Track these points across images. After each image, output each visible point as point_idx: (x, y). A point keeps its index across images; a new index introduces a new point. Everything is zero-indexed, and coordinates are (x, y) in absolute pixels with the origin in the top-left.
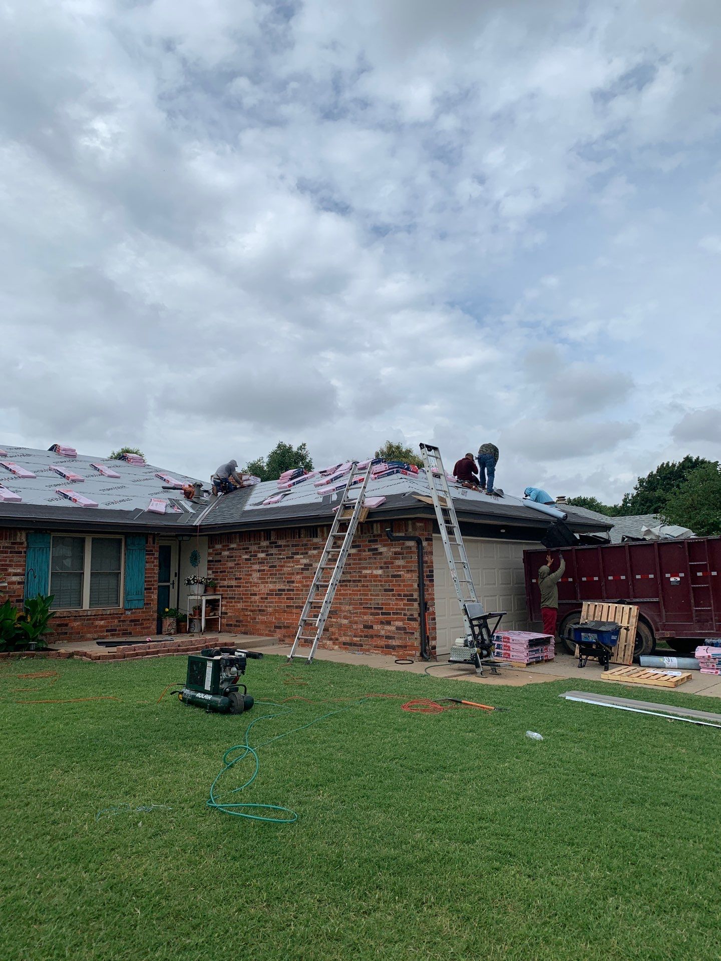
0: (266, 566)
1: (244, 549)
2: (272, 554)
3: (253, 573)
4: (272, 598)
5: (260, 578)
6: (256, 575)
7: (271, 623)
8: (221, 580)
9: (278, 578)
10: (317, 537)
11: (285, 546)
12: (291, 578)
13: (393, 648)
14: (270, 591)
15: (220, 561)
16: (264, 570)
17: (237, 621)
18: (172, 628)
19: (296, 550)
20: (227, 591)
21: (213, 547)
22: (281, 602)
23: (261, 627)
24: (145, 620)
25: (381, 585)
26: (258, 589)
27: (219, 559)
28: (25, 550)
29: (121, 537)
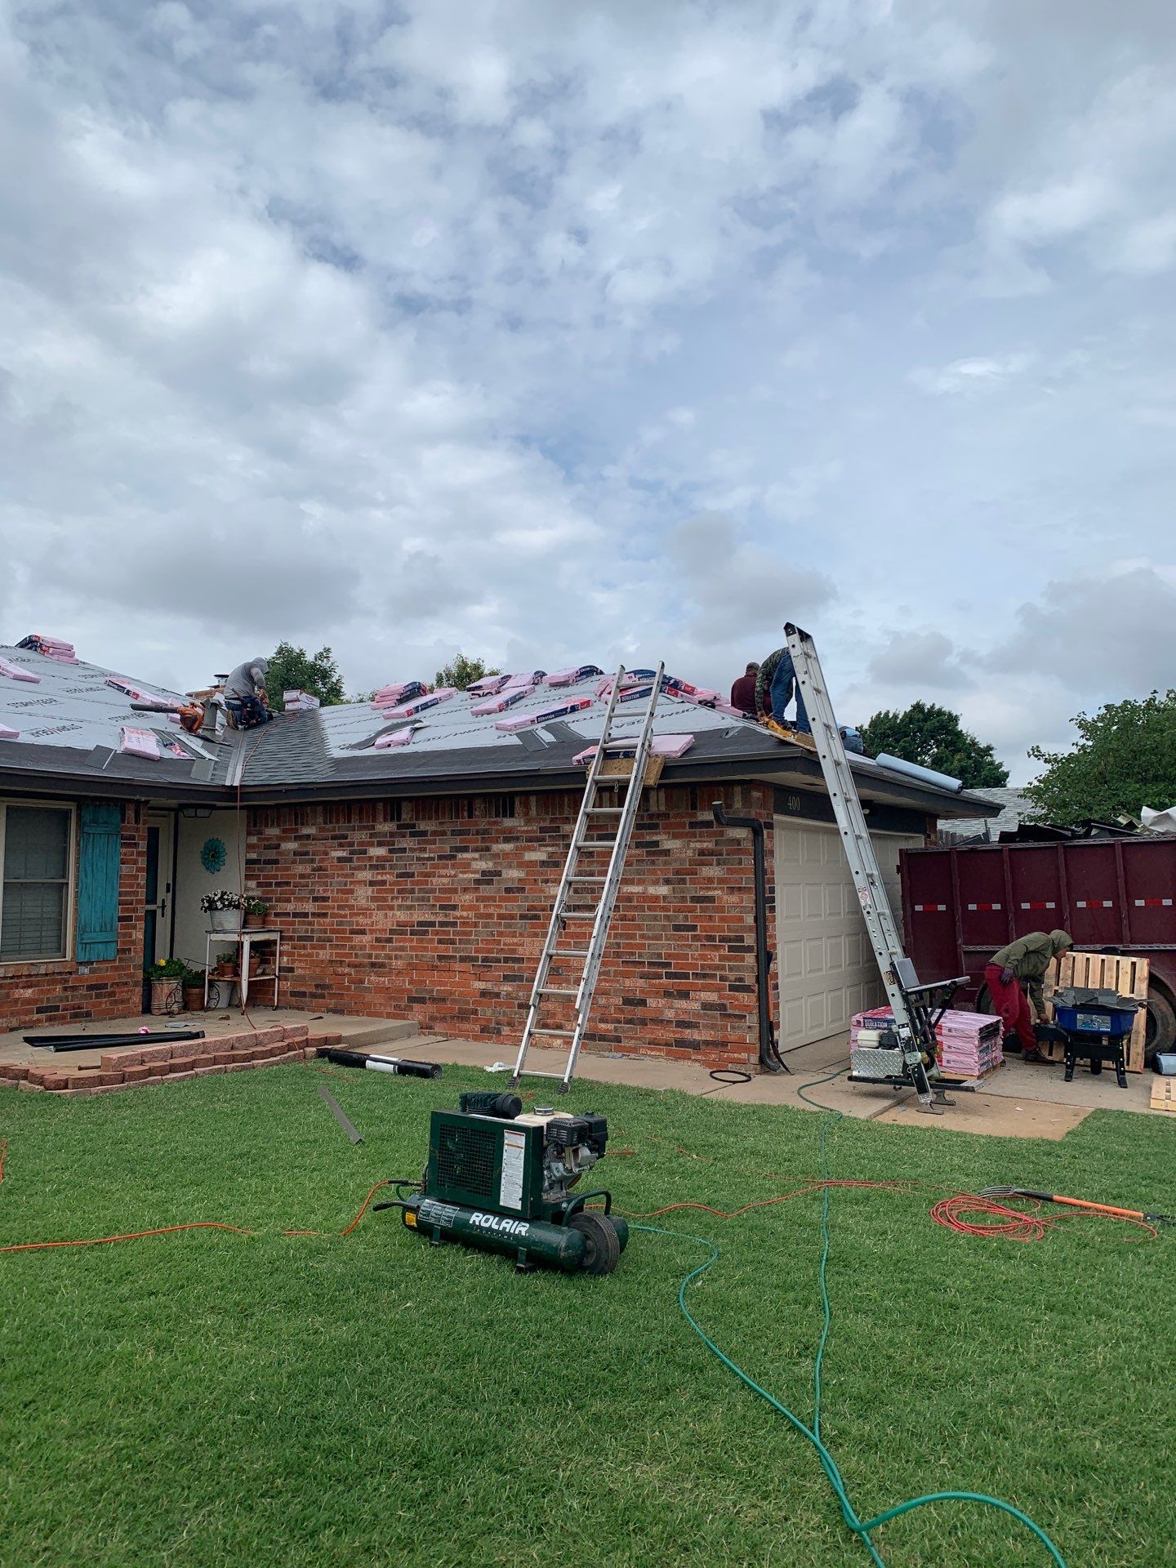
0: (389, 873)
1: (334, 838)
2: (404, 850)
3: (357, 888)
4: (405, 940)
5: (374, 899)
6: (363, 895)
7: (401, 991)
8: (279, 900)
9: (418, 899)
10: (512, 815)
11: (435, 833)
12: (449, 899)
13: (695, 1046)
14: (398, 926)
15: (276, 862)
16: (383, 883)
17: (317, 986)
18: (176, 1002)
19: (462, 841)
20: (293, 923)
21: (259, 833)
22: (426, 949)
23: (379, 999)
24: (117, 984)
25: (667, 918)
26: (369, 921)
27: (274, 857)
29: (71, 806)
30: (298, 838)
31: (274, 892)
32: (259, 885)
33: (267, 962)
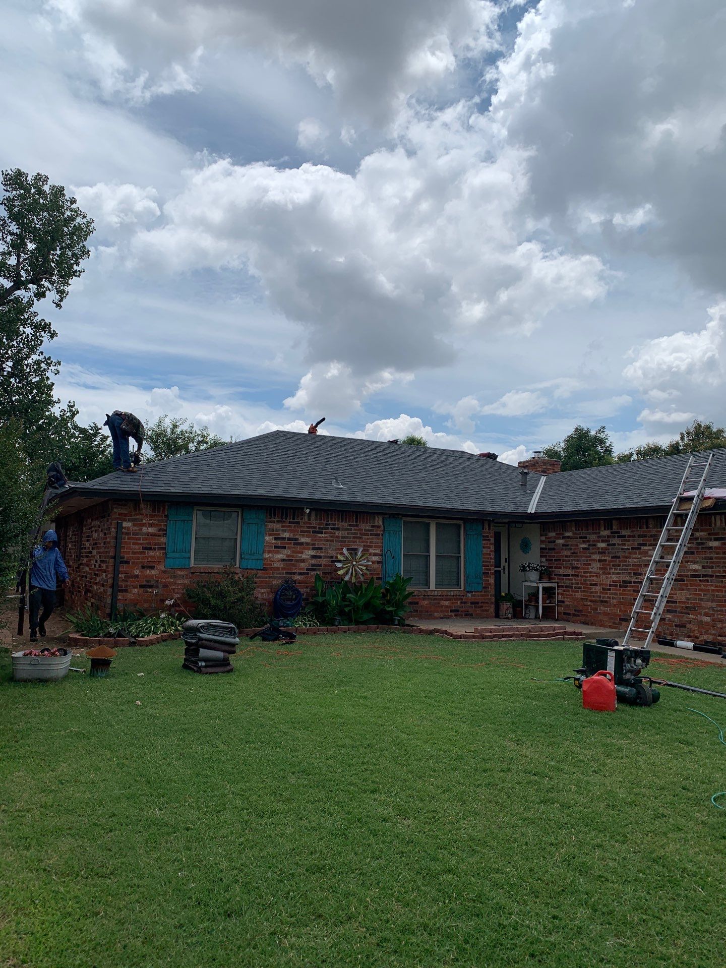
0: (609, 556)
3: (593, 563)
5: (600, 569)
6: (595, 567)
8: (556, 568)
9: (622, 570)
14: (613, 582)
15: (554, 549)
16: (605, 561)
17: (575, 610)
18: (509, 613)
19: (643, 540)
20: (563, 579)
21: (546, 535)
22: (627, 595)
23: (605, 618)
24: (483, 602)
26: (598, 580)
28: (382, 533)
29: (461, 522)
30: (563, 538)
31: (554, 564)
33: (552, 597)
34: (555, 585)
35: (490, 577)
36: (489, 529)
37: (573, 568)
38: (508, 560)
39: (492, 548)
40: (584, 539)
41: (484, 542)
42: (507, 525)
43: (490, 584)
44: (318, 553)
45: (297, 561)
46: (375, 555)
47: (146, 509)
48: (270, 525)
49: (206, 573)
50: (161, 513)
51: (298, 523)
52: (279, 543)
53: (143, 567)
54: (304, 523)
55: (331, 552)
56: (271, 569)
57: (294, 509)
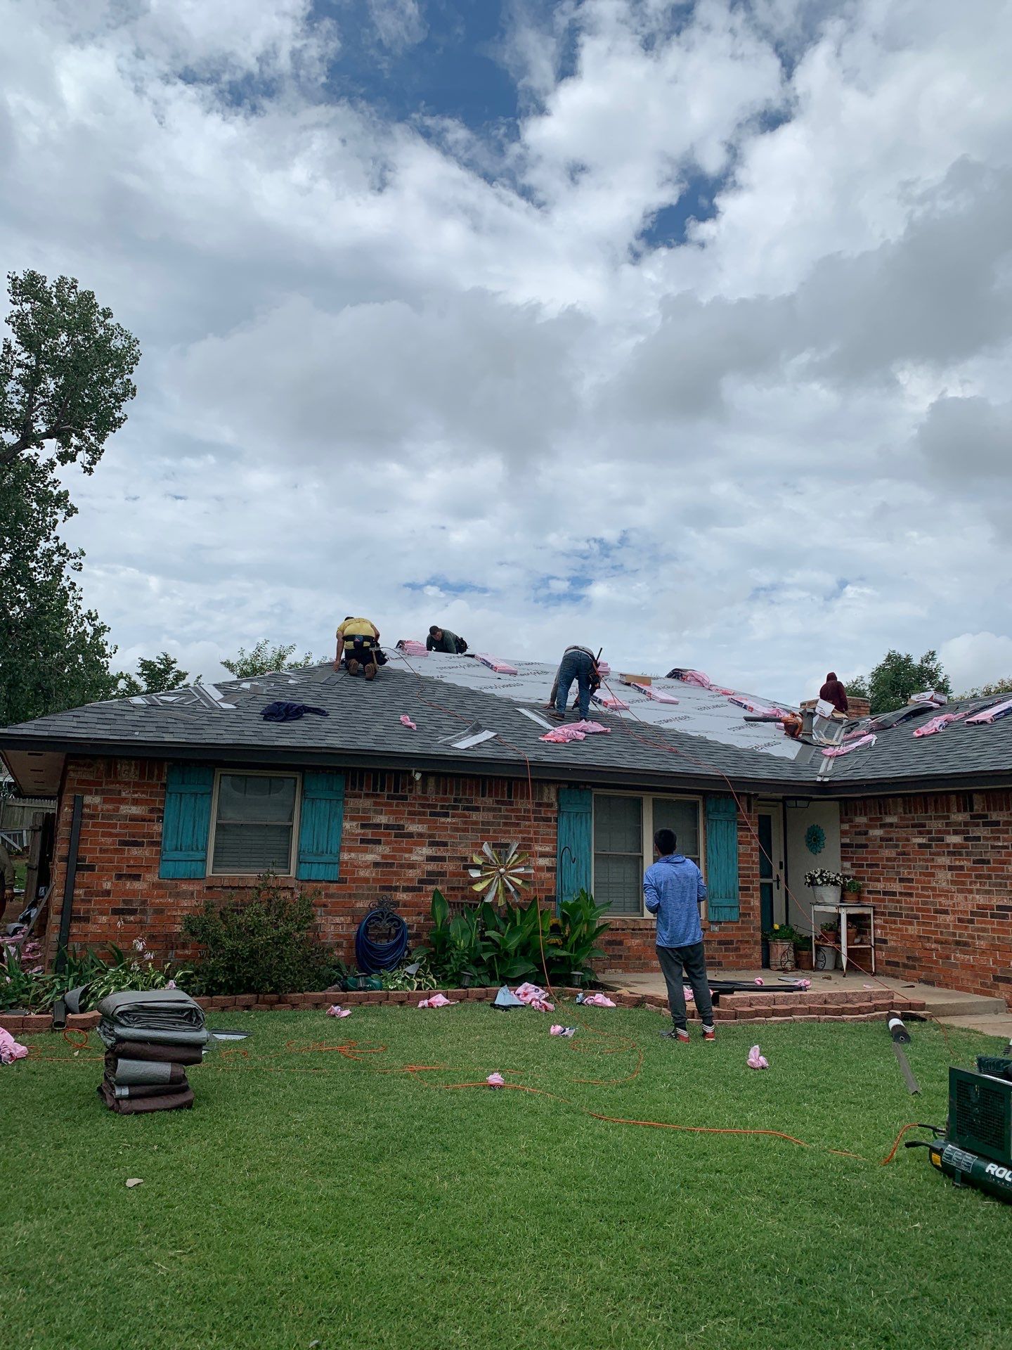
0: (966, 860)
2: (978, 839)
3: (938, 871)
4: (986, 922)
5: (954, 882)
6: (943, 878)
7: (986, 969)
8: (870, 879)
9: (996, 885)
14: (979, 908)
15: (865, 846)
16: (961, 868)
18: (788, 961)
20: (883, 901)
21: (851, 821)
23: (964, 974)
24: (741, 941)
26: (950, 902)
27: (864, 842)
28: (556, 815)
29: (699, 798)
30: (883, 826)
31: (866, 872)
32: (853, 865)
33: (865, 933)
34: (869, 911)
35: (752, 896)
36: (749, 810)
37: (901, 880)
38: (784, 865)
39: (756, 843)
40: (920, 828)
41: (741, 833)
42: (781, 804)
43: (752, 909)
44: (440, 852)
45: (402, 866)
46: (543, 855)
47: (128, 772)
48: (352, 803)
49: (234, 888)
50: (155, 781)
51: (405, 798)
52: (369, 834)
53: (119, 877)
54: (415, 798)
55: (464, 851)
56: (354, 880)
57: (397, 773)
